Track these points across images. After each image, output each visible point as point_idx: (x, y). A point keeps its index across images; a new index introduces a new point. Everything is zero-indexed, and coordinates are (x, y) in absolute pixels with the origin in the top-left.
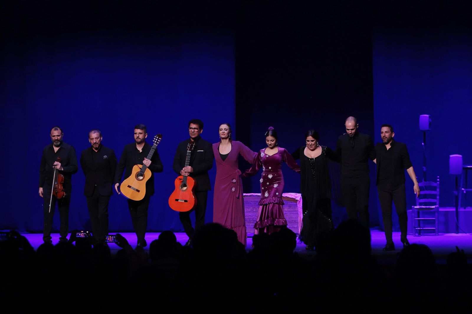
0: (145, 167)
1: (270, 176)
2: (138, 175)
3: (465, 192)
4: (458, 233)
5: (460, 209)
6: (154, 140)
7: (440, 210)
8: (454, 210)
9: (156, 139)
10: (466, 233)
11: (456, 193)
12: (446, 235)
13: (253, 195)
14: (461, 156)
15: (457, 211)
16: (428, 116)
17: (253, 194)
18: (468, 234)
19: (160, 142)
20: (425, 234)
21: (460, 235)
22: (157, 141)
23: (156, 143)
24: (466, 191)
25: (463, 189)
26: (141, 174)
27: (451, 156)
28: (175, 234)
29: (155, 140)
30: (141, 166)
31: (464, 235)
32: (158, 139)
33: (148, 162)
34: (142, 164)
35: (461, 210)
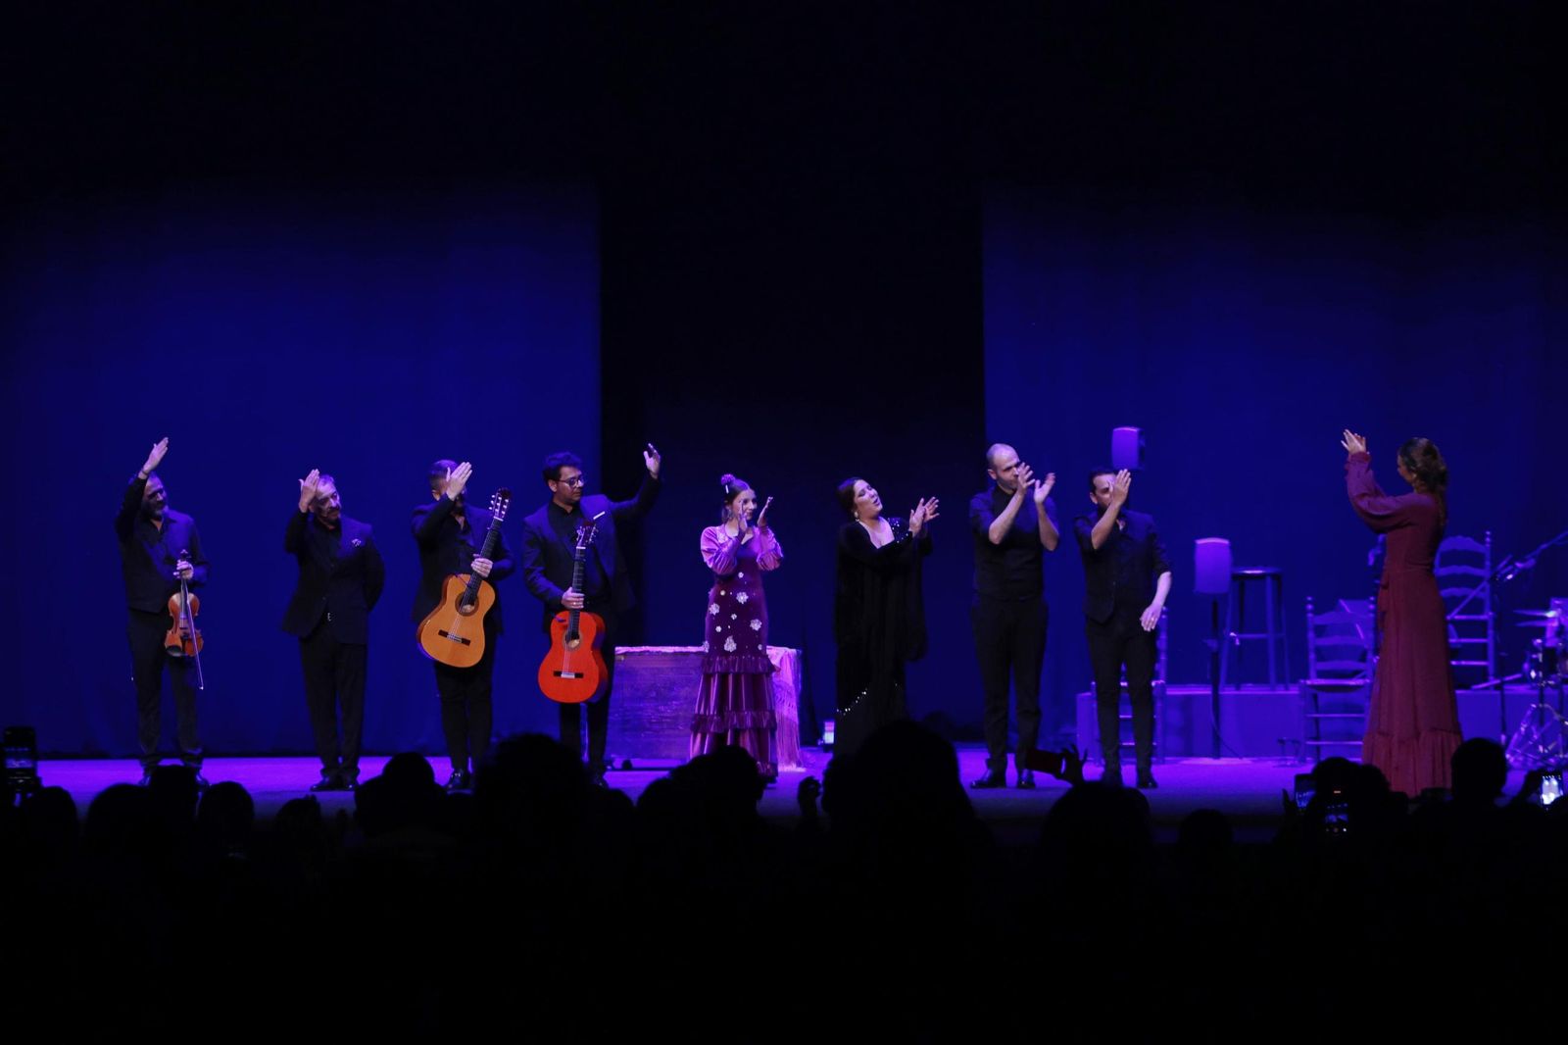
0: (478, 578)
1: (742, 598)
2: (460, 603)
3: (1238, 643)
4: (1217, 756)
5: (1224, 690)
6: (492, 506)
7: (1171, 692)
8: (1209, 692)
9: (499, 504)
10: (1241, 758)
11: (1213, 644)
12: (1185, 762)
13: (648, 651)
14: (1226, 542)
15: (1216, 696)
16: (1135, 430)
17: (648, 648)
18: (1246, 761)
19: (507, 511)
20: (1128, 760)
21: (1223, 761)
22: (501, 508)
23: (500, 515)
24: (1241, 640)
25: (1232, 634)
26: (470, 598)
27: (1200, 542)
28: (431, 760)
29: (497, 507)
30: (466, 578)
31: (1235, 761)
32: (503, 503)
33: (485, 565)
34: (470, 571)
35: (1228, 692)
